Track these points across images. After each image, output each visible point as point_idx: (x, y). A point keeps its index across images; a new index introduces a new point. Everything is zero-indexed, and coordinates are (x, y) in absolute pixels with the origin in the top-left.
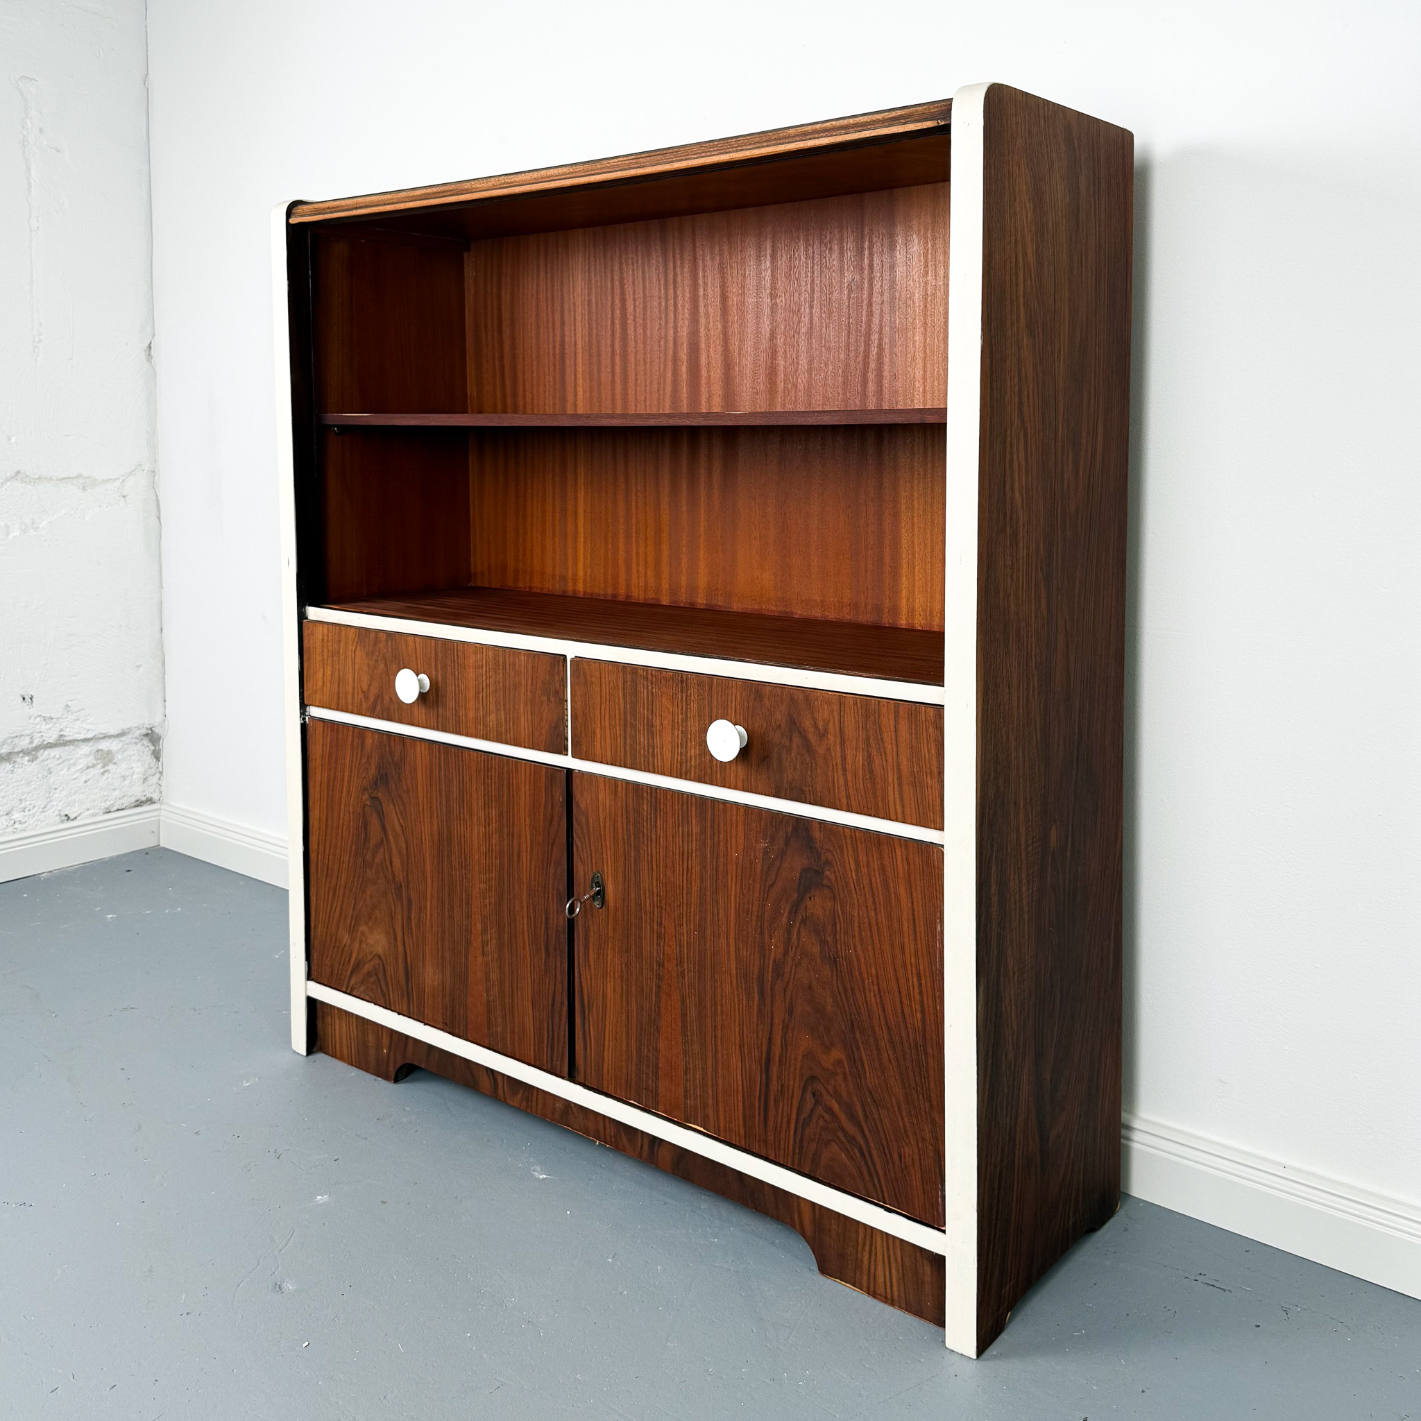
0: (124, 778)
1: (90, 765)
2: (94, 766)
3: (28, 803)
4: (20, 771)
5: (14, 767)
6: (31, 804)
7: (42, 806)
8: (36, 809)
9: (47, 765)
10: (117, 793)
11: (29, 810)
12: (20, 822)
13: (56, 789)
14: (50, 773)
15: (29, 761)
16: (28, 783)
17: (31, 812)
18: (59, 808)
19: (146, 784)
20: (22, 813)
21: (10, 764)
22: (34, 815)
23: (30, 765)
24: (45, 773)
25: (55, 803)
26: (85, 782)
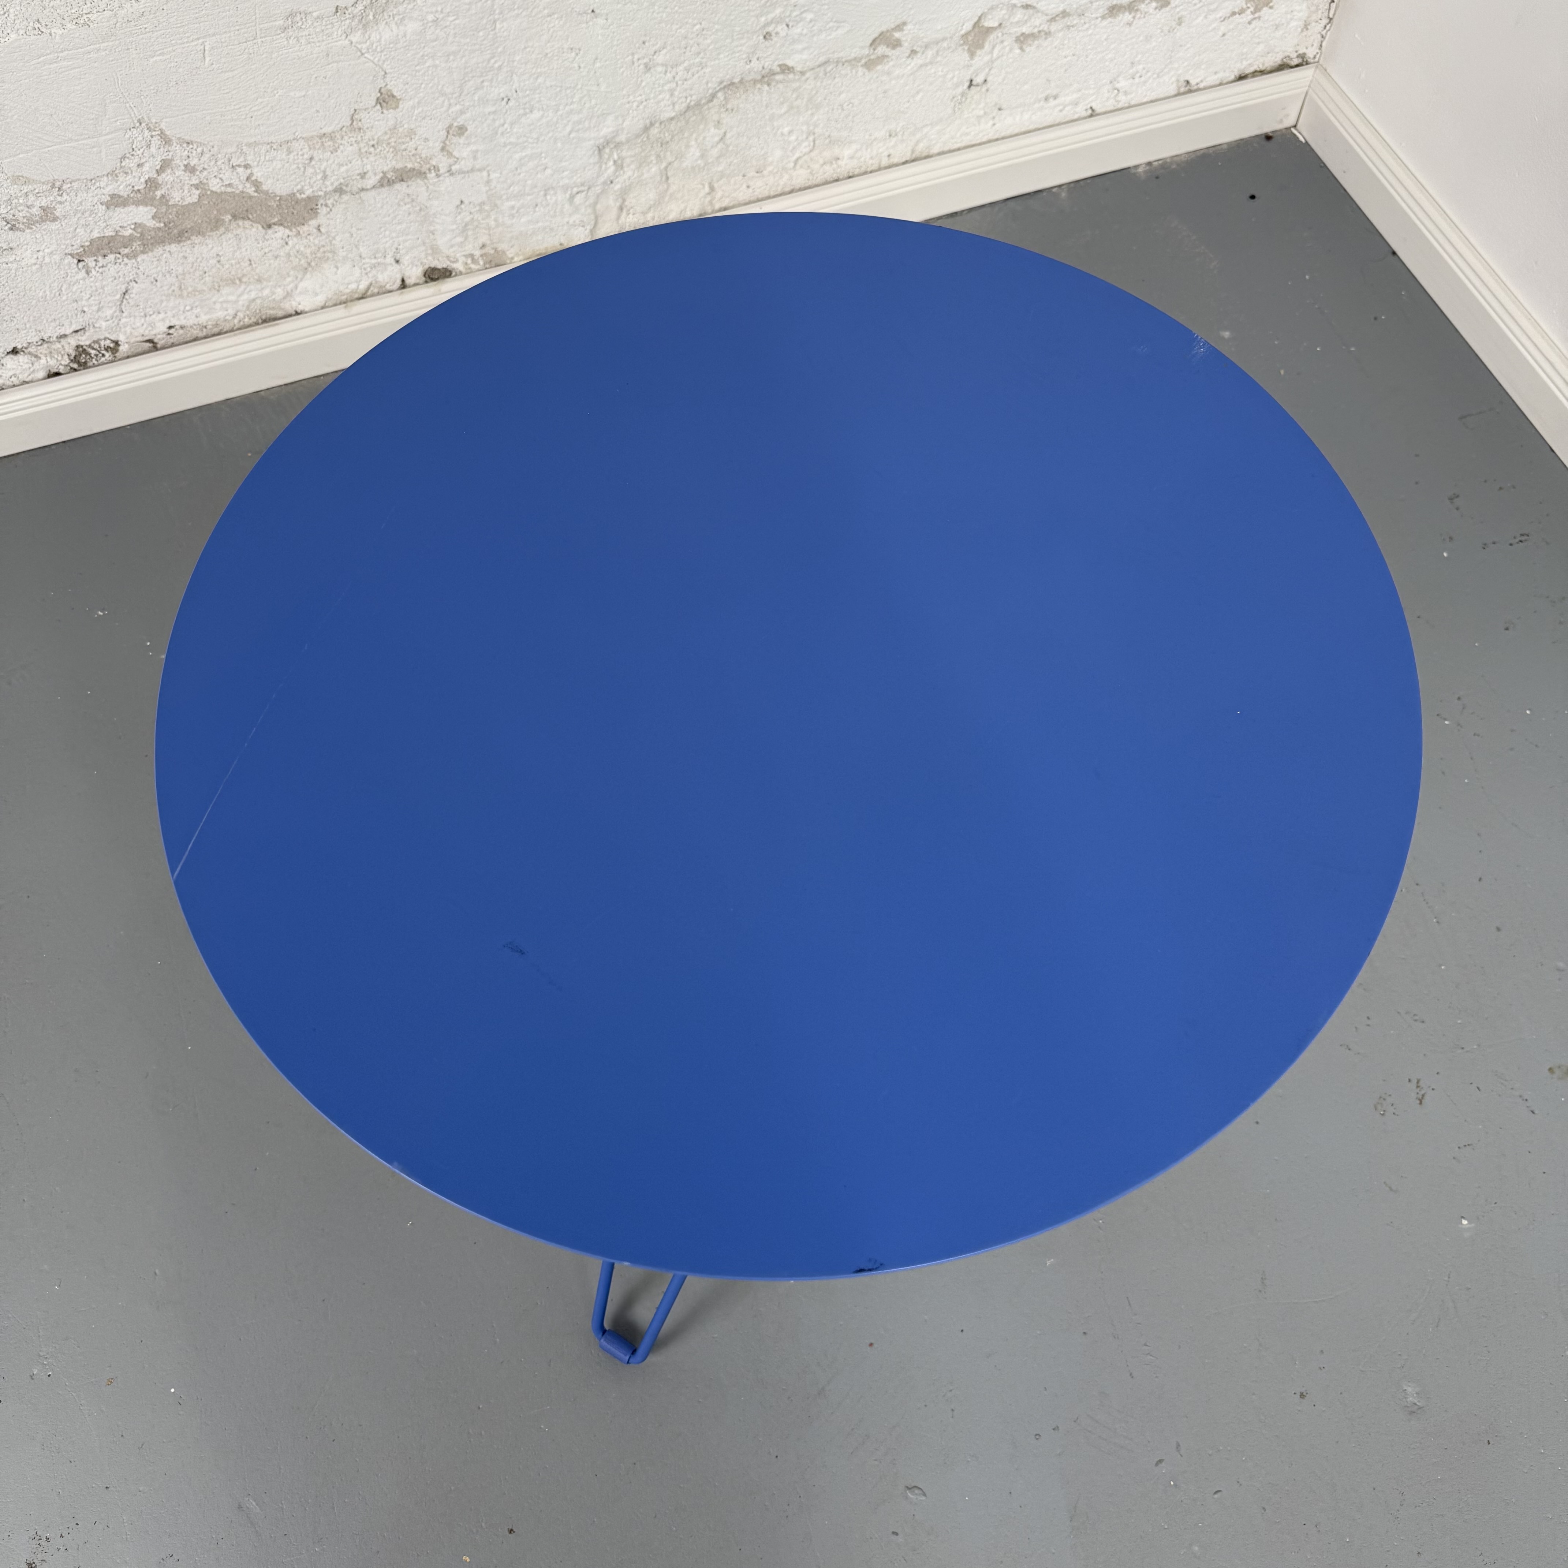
0: (1277, 27)
1: (1237, 10)
2: (1242, 12)
3: (1141, 67)
4: (1141, 22)
5: (1134, 17)
6: (1144, 69)
7: (1157, 71)
8: (1149, 74)
9: (1178, 12)
10: (1261, 48)
11: (1141, 77)
12: (1126, 93)
13: (1181, 46)
14: (1180, 24)
15: (1156, 8)
16: (1148, 39)
17: (1143, 79)
18: (1180, 71)
19: (1305, 33)
20: (1131, 81)
21: (1130, 13)
22: (1145, 82)
23: (1156, 14)
24: (1174, 24)
25: (1176, 65)
26: (1224, 35)
